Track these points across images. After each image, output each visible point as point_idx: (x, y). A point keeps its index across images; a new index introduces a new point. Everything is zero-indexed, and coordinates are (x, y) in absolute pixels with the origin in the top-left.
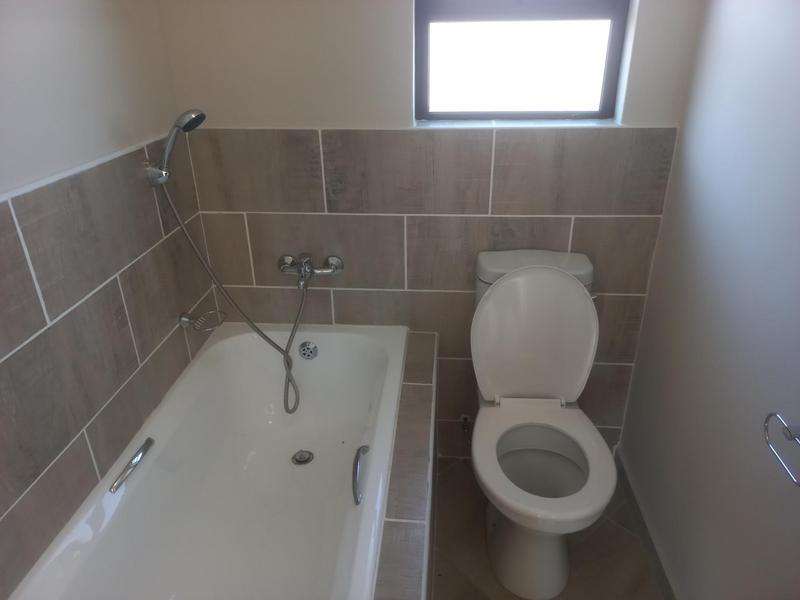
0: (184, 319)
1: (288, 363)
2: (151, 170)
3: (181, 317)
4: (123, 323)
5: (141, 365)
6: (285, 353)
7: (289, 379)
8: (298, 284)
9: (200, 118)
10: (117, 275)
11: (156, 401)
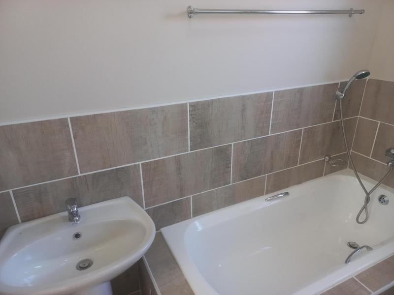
0: (327, 157)
1: (368, 200)
2: (338, 93)
3: (326, 156)
4: (298, 147)
5: (298, 166)
6: (368, 194)
7: (365, 207)
8: (388, 163)
9: (367, 74)
10: (303, 128)
11: (299, 182)
